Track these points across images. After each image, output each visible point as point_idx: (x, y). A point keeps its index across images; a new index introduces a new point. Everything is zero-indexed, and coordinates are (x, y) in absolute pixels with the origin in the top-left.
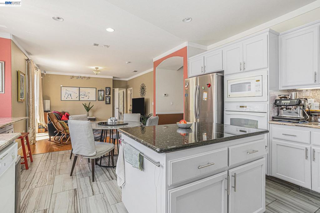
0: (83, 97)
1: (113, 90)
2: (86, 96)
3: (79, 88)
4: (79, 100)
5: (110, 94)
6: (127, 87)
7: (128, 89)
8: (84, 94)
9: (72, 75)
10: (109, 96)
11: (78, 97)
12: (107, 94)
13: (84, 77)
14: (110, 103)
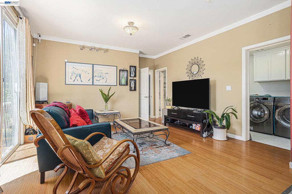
0: (98, 79)
1: (140, 71)
2: (103, 79)
3: (93, 65)
4: (93, 85)
5: (135, 76)
6: (154, 68)
7: (156, 71)
8: (100, 74)
9: (82, 43)
10: (135, 78)
11: (91, 79)
12: (132, 76)
13: (100, 49)
14: (135, 90)
